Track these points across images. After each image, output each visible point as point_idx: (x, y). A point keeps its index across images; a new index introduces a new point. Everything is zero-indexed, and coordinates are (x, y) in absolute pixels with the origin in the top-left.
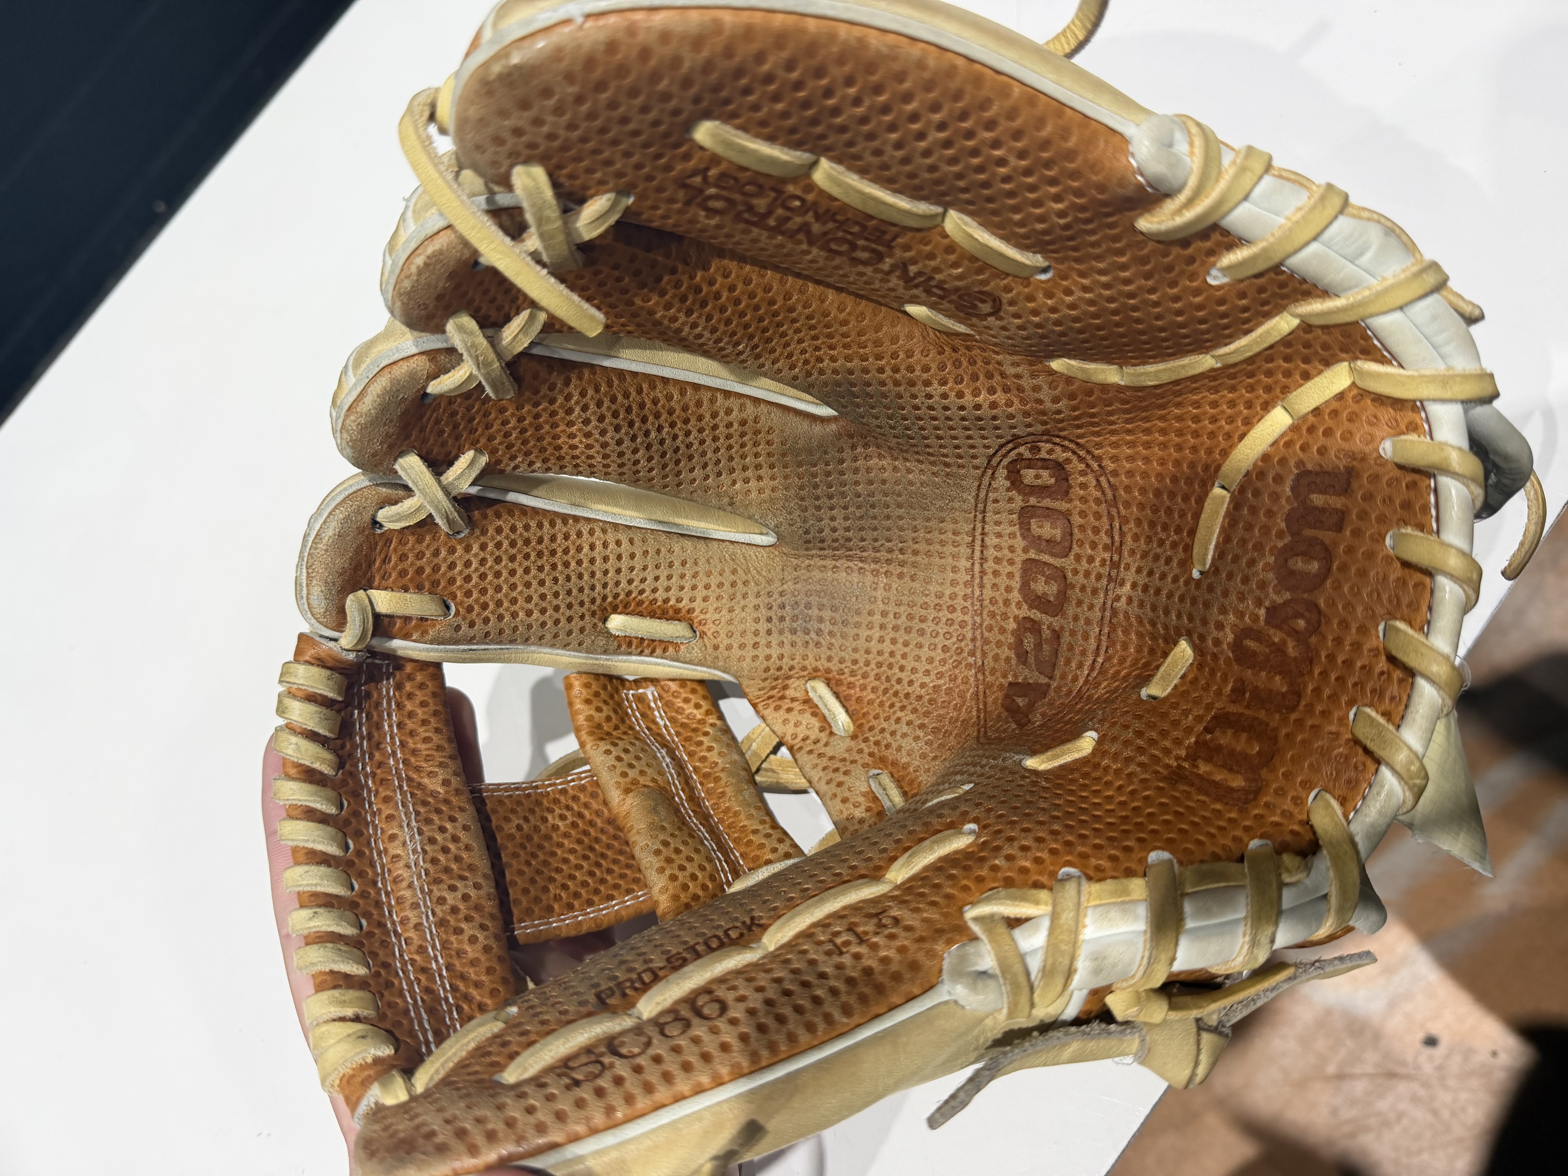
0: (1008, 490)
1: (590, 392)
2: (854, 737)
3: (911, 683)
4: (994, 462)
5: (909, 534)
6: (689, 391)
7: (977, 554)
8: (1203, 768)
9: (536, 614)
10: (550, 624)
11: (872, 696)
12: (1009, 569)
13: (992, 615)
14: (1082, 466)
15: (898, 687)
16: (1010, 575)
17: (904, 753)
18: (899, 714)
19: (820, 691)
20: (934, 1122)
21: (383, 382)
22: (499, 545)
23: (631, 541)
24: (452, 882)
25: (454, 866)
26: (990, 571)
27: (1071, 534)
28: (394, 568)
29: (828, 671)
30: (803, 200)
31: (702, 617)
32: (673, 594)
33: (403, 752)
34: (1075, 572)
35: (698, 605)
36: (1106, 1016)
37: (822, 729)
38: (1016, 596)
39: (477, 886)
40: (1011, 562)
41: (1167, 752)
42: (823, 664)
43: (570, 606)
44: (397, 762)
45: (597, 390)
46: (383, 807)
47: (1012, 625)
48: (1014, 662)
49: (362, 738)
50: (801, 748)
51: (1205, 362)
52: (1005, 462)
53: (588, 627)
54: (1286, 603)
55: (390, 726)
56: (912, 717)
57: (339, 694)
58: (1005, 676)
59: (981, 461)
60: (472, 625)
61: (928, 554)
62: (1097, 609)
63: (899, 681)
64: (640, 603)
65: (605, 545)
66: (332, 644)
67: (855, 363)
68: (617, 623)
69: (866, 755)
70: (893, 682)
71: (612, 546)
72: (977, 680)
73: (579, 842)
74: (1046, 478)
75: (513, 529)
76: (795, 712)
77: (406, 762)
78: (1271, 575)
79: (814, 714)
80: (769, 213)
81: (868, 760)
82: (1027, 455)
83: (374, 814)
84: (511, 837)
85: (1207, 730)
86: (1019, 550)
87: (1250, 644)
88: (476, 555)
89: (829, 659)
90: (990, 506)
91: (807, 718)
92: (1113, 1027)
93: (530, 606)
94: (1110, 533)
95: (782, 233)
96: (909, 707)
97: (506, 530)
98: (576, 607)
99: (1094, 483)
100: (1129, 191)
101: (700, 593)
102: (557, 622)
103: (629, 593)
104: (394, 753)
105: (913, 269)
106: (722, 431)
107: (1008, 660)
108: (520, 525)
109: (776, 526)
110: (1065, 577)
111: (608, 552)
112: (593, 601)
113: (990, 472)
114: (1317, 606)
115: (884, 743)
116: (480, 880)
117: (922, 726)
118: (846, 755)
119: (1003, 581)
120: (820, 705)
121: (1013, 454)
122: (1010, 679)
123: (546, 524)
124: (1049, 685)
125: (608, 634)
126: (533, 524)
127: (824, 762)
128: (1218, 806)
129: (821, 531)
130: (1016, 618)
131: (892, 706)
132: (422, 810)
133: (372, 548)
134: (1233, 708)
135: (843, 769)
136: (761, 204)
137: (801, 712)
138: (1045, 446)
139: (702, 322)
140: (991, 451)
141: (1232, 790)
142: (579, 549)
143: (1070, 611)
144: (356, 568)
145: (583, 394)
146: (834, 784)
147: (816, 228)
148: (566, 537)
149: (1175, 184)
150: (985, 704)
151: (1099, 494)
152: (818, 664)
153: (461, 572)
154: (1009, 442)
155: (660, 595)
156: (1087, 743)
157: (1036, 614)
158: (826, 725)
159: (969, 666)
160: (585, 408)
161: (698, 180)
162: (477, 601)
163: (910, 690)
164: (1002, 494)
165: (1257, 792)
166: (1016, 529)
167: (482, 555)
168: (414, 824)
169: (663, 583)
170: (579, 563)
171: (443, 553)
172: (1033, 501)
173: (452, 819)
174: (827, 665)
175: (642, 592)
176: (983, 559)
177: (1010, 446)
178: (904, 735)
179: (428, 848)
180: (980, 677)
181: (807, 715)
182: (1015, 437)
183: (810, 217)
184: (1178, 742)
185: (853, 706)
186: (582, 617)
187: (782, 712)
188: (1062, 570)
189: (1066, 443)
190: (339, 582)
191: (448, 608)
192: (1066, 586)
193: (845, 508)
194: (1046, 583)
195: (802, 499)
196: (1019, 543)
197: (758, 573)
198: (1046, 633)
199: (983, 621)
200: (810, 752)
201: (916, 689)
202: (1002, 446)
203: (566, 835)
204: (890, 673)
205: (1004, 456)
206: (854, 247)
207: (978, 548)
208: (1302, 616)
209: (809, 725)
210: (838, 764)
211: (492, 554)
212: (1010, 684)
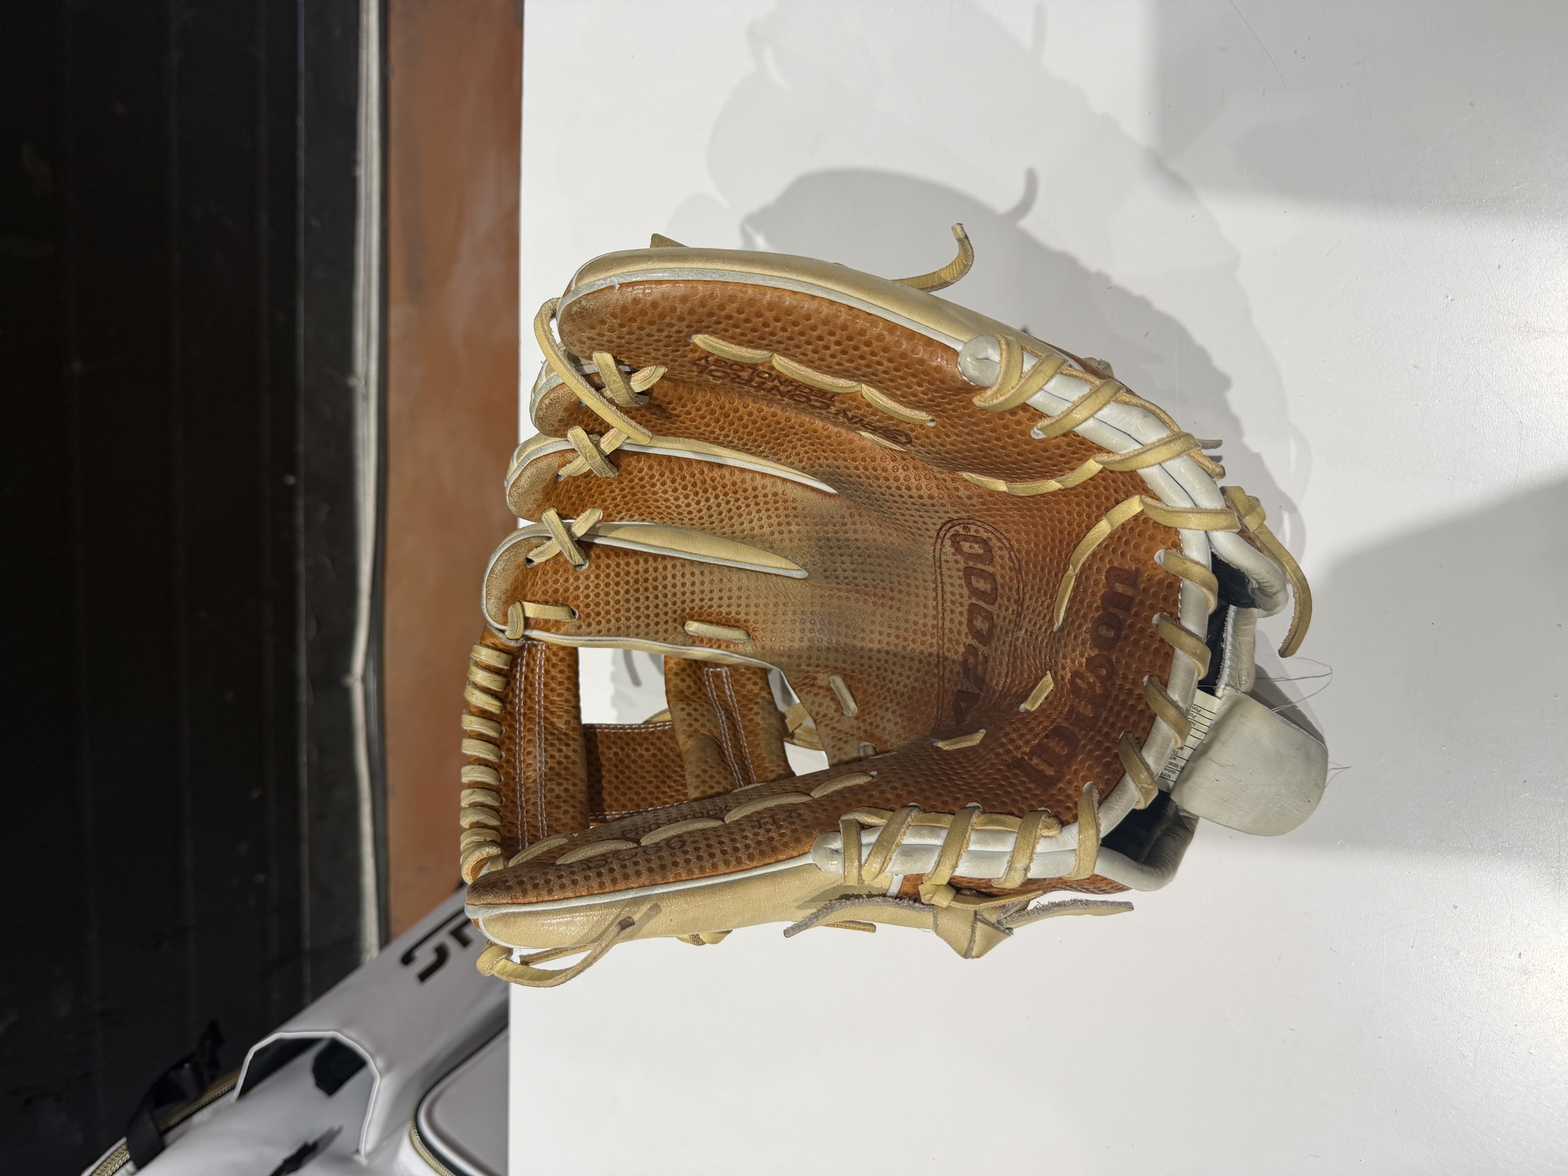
0: (954, 554)
1: (667, 474)
2: (857, 718)
3: (898, 683)
4: (942, 534)
5: (895, 579)
6: (737, 472)
7: (940, 595)
8: (1035, 761)
9: (633, 619)
10: (643, 626)
11: (873, 690)
12: (960, 609)
13: (950, 640)
14: (998, 544)
15: (890, 685)
16: (961, 613)
17: (886, 732)
18: (889, 705)
19: (838, 682)
20: (787, 933)
21: (532, 470)
22: (608, 576)
23: (702, 573)
24: (560, 781)
25: (563, 772)
26: (948, 609)
27: (996, 589)
28: (540, 589)
29: (844, 669)
30: (770, 374)
31: (754, 625)
32: (734, 609)
33: (545, 701)
34: (998, 616)
35: (752, 618)
36: (915, 898)
37: (836, 711)
38: (964, 629)
39: (575, 785)
40: (962, 605)
41: (1018, 748)
42: (840, 664)
43: (657, 615)
44: (540, 707)
45: (672, 472)
46: (526, 734)
47: (962, 649)
48: (961, 675)
49: (520, 691)
50: (821, 722)
51: (1053, 485)
52: (949, 535)
53: (671, 629)
54: (1096, 656)
55: (539, 684)
56: (896, 708)
57: (506, 665)
58: (956, 685)
59: (933, 533)
60: (589, 625)
61: (908, 594)
62: (1007, 644)
63: (891, 681)
64: (710, 614)
65: (683, 575)
66: (501, 635)
67: (841, 463)
68: (693, 627)
69: (861, 731)
70: (887, 681)
71: (688, 576)
72: (939, 686)
73: (655, 766)
74: (978, 549)
75: (618, 565)
76: (820, 697)
77: (546, 708)
78: (1088, 636)
79: (833, 699)
80: (751, 380)
81: (863, 735)
82: (962, 531)
83: (521, 738)
84: (609, 759)
85: (1047, 737)
86: (966, 597)
87: (1078, 681)
88: (592, 582)
89: (844, 661)
90: (944, 564)
91: (827, 701)
92: (917, 905)
93: (629, 614)
94: (1018, 591)
95: (764, 390)
96: (896, 701)
97: (613, 566)
98: (662, 616)
99: (1008, 556)
100: (959, 385)
101: (753, 609)
102: (648, 625)
103: (701, 608)
104: (539, 701)
105: (850, 414)
106: (761, 499)
107: (958, 673)
108: (622, 563)
109: (804, 565)
110: (993, 618)
111: (685, 580)
112: (675, 612)
113: (940, 541)
114: (1111, 660)
115: (875, 724)
116: (577, 781)
117: (901, 715)
118: (849, 730)
119: (957, 617)
120: (837, 694)
121: (952, 530)
122: (959, 688)
123: (642, 561)
124: (979, 695)
125: (686, 634)
126: (632, 561)
127: (834, 733)
128: (1032, 786)
129: (835, 571)
130: (965, 644)
131: (885, 698)
132: (549, 737)
133: (526, 577)
134: (1065, 724)
135: (844, 739)
136: (745, 375)
137: (825, 696)
138: (973, 528)
139: (732, 434)
140: (938, 527)
141: (1045, 776)
142: (665, 578)
143: (994, 644)
144: (515, 589)
145: (662, 475)
146: (837, 748)
147: (782, 388)
148: (656, 570)
149: (987, 384)
150: (943, 704)
151: (1011, 564)
152: (837, 664)
153: (582, 592)
154: (948, 522)
155: (724, 610)
156: (978, 737)
157: (975, 643)
158: (840, 707)
159: (935, 675)
160: (664, 484)
161: (703, 362)
162: (593, 610)
163: (897, 688)
164: (950, 557)
165: (1059, 780)
166: (963, 582)
167: (597, 581)
168: (543, 745)
169: (725, 601)
170: (665, 587)
171: (571, 580)
172: (971, 564)
173: (567, 745)
174: (843, 665)
175: (710, 607)
176: (944, 600)
177: (949, 525)
178: (889, 720)
179: (549, 760)
180: (941, 683)
181: (828, 699)
182: (951, 520)
183: (776, 383)
184: (1027, 742)
185: (860, 696)
186: (666, 622)
187: (811, 695)
188: (991, 613)
189: (986, 526)
190: (504, 597)
191: (574, 613)
192: (993, 626)
193: (851, 555)
194: (982, 621)
195: (820, 548)
196: (965, 592)
197: (795, 598)
198: (981, 657)
199: (944, 644)
200: (827, 725)
201: (900, 688)
202: (944, 524)
203: (648, 761)
204: (885, 674)
205: (948, 531)
206: (809, 400)
207: (940, 592)
208: (1104, 667)
209: (829, 706)
210: (843, 736)
211: (603, 581)
212: (959, 691)
